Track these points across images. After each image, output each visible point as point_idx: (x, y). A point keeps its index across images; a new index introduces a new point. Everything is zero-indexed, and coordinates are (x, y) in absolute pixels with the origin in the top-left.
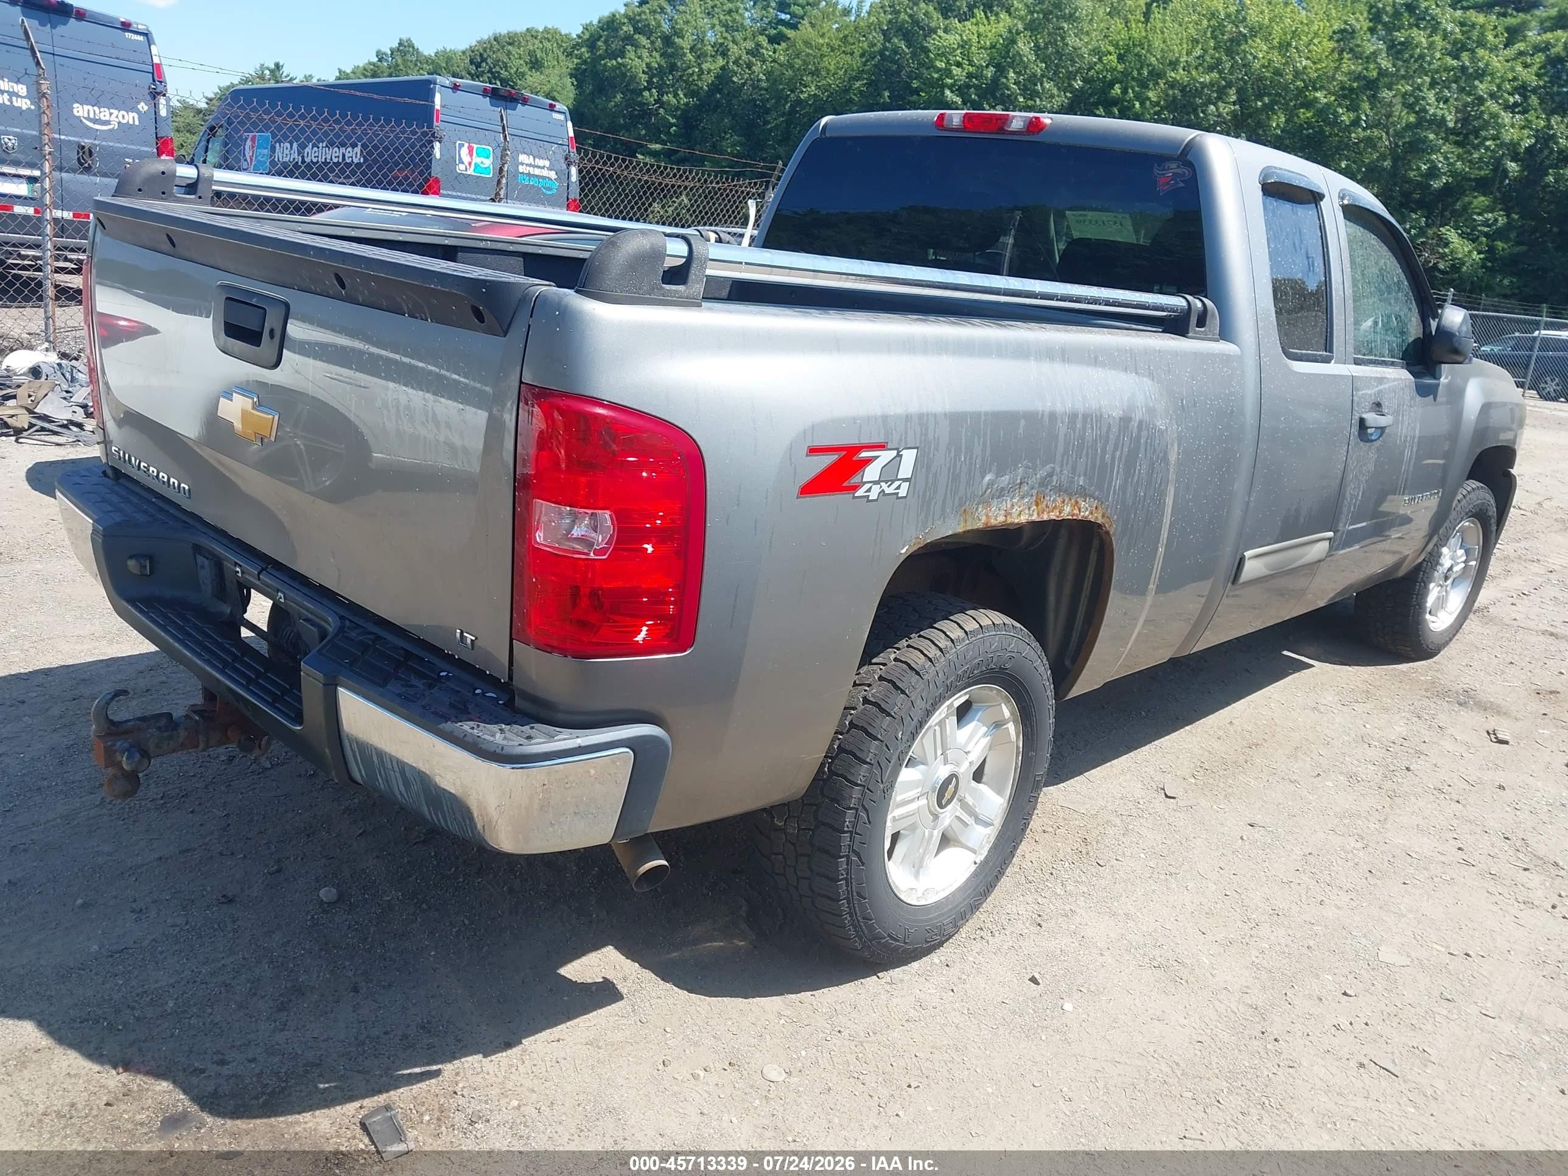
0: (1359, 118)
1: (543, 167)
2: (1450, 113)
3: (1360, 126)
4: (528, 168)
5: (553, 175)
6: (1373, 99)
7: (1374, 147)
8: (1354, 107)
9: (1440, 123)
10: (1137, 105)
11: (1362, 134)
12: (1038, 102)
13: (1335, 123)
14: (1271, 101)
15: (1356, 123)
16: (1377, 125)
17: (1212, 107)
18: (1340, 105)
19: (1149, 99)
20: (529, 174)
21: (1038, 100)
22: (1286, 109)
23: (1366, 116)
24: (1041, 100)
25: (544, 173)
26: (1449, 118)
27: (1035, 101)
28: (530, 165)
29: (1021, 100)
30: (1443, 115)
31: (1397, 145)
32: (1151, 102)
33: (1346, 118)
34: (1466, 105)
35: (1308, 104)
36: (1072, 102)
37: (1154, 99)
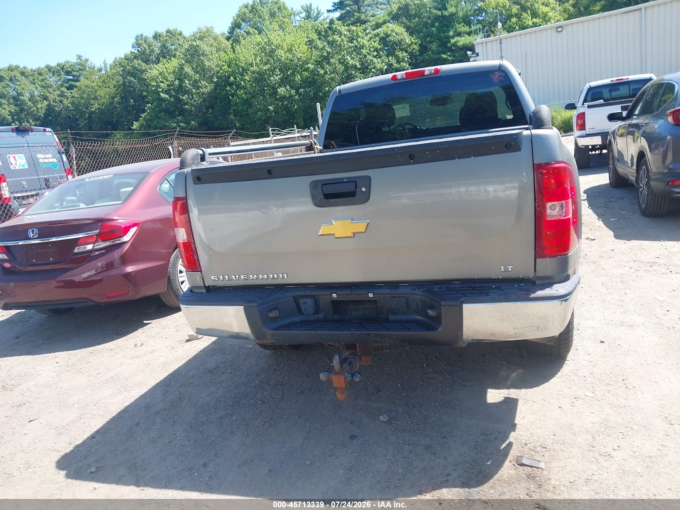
0: (326, 71)
1: (50, 158)
2: (357, 62)
3: (328, 74)
4: (43, 160)
5: (55, 160)
6: (328, 63)
7: (334, 80)
8: (323, 68)
9: (355, 67)
10: (243, 83)
11: (329, 77)
12: (202, 90)
13: (319, 75)
14: (293, 71)
15: (326, 73)
16: (333, 72)
17: (272, 78)
18: (318, 68)
19: (246, 79)
20: (45, 163)
21: (201, 89)
22: (298, 72)
23: (329, 70)
24: (203, 89)
25: (51, 160)
26: (357, 64)
27: (200, 90)
28: (44, 159)
29: (194, 91)
30: (355, 64)
31: (342, 78)
32: (247, 81)
33: (322, 72)
34: (361, 59)
35: (307, 70)
36: (215, 87)
37: (248, 79)
